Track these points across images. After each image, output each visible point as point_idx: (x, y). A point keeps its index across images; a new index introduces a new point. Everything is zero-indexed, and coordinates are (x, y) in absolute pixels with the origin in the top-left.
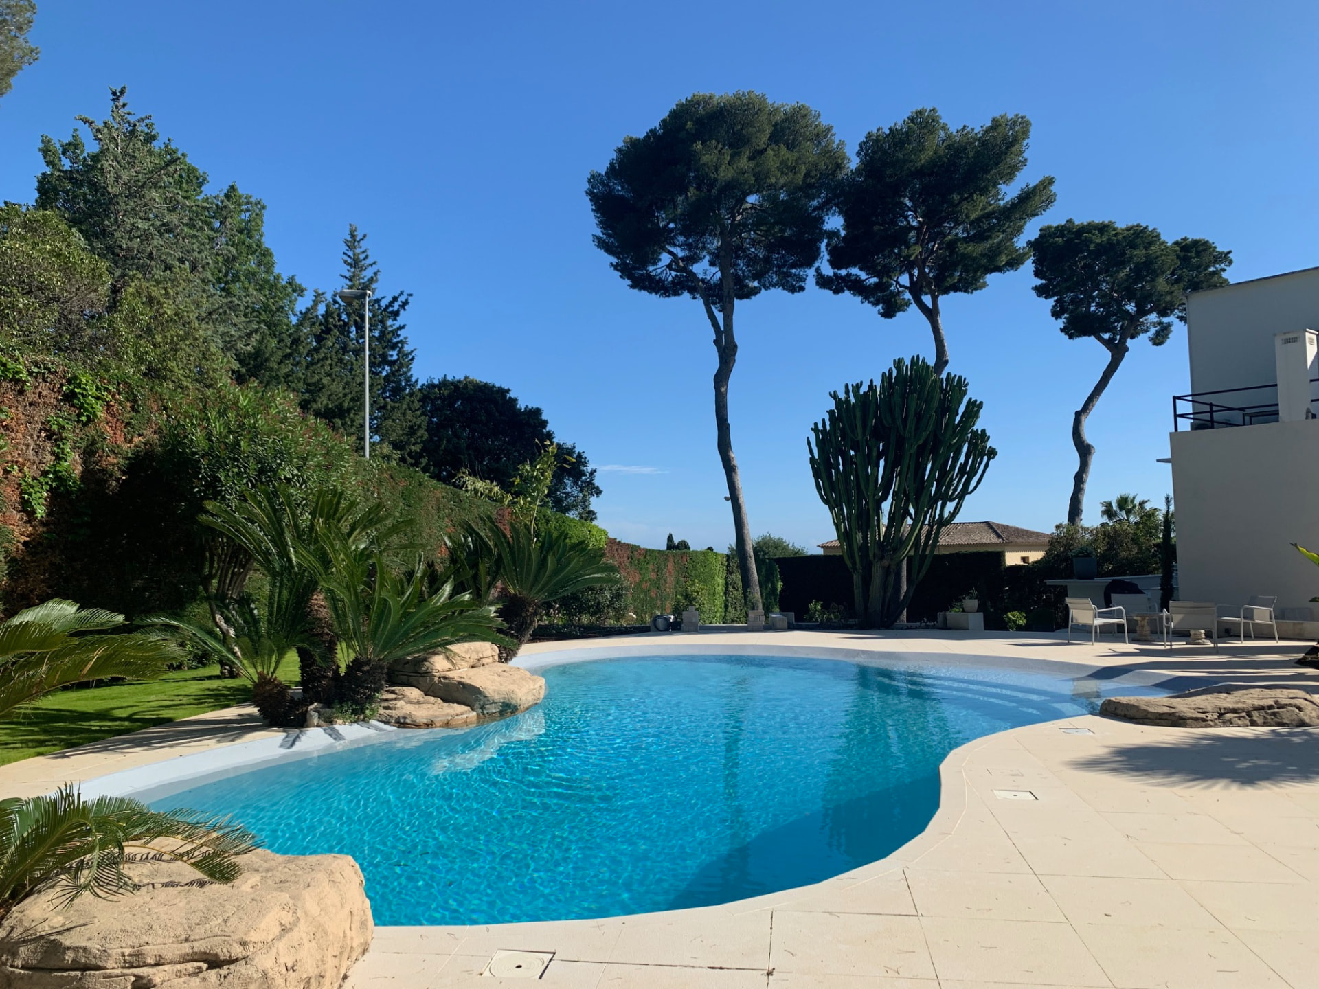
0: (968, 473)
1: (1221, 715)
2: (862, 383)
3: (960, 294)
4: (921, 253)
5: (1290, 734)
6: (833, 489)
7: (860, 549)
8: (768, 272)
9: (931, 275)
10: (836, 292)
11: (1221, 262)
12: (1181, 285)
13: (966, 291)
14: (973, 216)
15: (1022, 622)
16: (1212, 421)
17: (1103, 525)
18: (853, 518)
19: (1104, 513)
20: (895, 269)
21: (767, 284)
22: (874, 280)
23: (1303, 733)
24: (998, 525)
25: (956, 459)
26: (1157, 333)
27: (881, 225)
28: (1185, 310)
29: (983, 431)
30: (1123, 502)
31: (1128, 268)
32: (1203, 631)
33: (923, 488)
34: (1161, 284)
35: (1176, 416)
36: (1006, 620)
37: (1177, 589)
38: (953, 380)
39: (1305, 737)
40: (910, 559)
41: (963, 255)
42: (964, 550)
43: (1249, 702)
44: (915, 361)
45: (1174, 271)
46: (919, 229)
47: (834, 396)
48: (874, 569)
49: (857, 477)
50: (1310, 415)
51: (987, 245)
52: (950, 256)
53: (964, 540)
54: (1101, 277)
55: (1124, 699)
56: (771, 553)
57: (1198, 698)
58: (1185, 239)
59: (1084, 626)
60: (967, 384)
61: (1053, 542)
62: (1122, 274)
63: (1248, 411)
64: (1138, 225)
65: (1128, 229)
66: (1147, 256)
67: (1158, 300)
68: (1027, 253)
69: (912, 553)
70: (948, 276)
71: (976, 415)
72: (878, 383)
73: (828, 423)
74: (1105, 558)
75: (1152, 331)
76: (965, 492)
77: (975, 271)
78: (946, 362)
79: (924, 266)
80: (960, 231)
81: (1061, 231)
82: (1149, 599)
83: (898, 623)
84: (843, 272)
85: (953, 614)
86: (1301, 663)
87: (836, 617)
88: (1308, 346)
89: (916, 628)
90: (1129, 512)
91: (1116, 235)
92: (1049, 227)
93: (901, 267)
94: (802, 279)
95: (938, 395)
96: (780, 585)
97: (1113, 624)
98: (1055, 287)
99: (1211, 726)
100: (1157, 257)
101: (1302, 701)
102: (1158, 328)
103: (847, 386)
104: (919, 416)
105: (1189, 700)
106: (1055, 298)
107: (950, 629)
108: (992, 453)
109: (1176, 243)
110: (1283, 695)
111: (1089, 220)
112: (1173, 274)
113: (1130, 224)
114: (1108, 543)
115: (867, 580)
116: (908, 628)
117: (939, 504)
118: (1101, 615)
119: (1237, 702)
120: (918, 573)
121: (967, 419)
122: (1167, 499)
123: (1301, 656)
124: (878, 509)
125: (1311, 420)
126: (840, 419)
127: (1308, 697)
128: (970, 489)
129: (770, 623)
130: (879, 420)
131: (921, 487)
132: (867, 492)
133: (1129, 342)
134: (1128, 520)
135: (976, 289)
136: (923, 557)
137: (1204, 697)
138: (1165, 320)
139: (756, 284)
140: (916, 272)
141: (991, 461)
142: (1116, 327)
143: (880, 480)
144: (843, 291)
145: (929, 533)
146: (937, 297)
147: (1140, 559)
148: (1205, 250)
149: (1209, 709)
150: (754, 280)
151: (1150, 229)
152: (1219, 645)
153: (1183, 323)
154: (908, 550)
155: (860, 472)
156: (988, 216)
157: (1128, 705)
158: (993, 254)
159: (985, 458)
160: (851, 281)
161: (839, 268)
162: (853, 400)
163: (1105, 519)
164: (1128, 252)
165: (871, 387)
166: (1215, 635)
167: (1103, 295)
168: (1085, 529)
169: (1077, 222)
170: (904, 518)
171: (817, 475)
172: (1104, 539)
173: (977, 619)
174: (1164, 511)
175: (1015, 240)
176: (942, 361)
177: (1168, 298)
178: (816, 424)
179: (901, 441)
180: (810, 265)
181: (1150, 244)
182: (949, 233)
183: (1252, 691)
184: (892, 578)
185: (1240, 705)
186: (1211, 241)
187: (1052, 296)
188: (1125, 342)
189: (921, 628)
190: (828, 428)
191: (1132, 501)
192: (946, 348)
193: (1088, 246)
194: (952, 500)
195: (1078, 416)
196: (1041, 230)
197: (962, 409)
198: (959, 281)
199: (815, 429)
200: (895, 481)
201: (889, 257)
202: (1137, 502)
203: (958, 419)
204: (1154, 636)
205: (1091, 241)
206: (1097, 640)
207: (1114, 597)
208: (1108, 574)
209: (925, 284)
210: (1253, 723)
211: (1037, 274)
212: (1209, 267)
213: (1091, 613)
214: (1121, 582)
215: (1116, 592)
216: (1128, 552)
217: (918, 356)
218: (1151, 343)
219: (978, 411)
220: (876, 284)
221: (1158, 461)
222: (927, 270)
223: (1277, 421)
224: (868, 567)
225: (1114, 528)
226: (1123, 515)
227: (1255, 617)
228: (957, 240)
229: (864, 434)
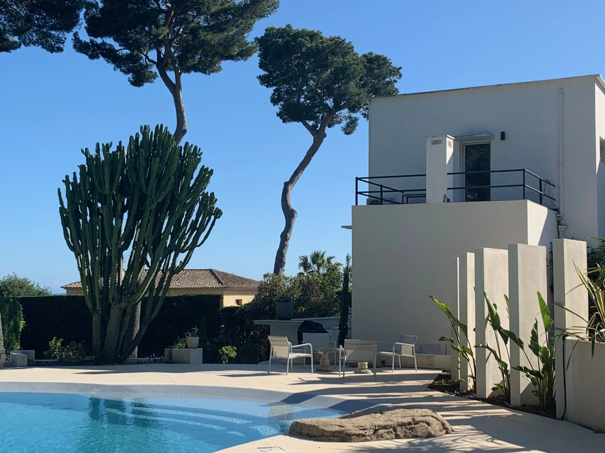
0: (198, 229)
1: (375, 431)
2: (111, 143)
3: (199, 74)
4: (168, 34)
5: (421, 444)
6: (79, 237)
7: (101, 292)
8: (29, 30)
9: (176, 55)
10: (92, 57)
11: (394, 75)
12: (366, 89)
13: (204, 72)
14: (213, 10)
15: (233, 354)
16: (381, 199)
17: (301, 274)
18: (96, 264)
19: (301, 265)
20: (145, 45)
21: (28, 41)
22: (126, 52)
23: (430, 443)
24: (219, 273)
25: (189, 216)
26: (348, 125)
27: (135, 4)
28: (368, 109)
29: (212, 194)
30: (316, 257)
31: (330, 71)
32: (366, 363)
33: (160, 240)
34: (352, 87)
35: (357, 193)
36: (221, 353)
37: (351, 328)
38: (190, 149)
39: (430, 446)
40: (144, 301)
41: (203, 41)
42: (190, 293)
43: (395, 420)
44: (159, 129)
45: (362, 77)
46: (167, 13)
47: (86, 153)
48: (112, 311)
49: (103, 228)
50: (446, 199)
51: (222, 36)
52: (193, 41)
53: (191, 285)
54: (310, 75)
55: (308, 421)
56: (16, 292)
57: (361, 418)
58: (371, 54)
59: (281, 359)
60: (202, 153)
61: (262, 288)
62: (325, 75)
63: (406, 193)
64: (339, 38)
65: (332, 40)
66: (344, 63)
67: (350, 99)
68: (254, 48)
69: (147, 295)
70: (190, 58)
71: (207, 180)
72: (126, 145)
73: (78, 177)
74: (300, 302)
75: (344, 123)
76: (194, 245)
77: (213, 56)
78: (185, 131)
79: (171, 45)
80: (201, 21)
81: (282, 33)
82: (330, 337)
83: (130, 358)
84: (99, 40)
85: (177, 350)
86: (431, 387)
87: (74, 354)
88: (448, 148)
89: (146, 363)
90: (319, 266)
91: (322, 43)
92: (272, 29)
93: (150, 44)
94: (60, 41)
95: (177, 161)
96: (22, 324)
97: (303, 357)
98: (274, 78)
99: (368, 440)
100: (351, 65)
101: (430, 418)
102: (348, 121)
103: (98, 145)
104: (160, 177)
105: (354, 420)
106: (274, 88)
107: (174, 363)
108: (218, 213)
109: (365, 56)
110: (418, 414)
111: (303, 28)
112: (361, 80)
113: (333, 36)
114: (303, 290)
115: (104, 322)
116: (139, 363)
117: (173, 254)
118: (295, 351)
119: (387, 421)
120: (151, 314)
121: (199, 183)
122: (347, 257)
123: (430, 382)
124: (120, 256)
125: (446, 203)
126: (89, 174)
127: (434, 415)
128: (199, 242)
129: (10, 359)
130: (125, 178)
131: (158, 239)
132: (111, 241)
133: (327, 130)
134: (318, 272)
135: (213, 72)
136: (157, 298)
137: (364, 417)
138: (354, 115)
139: (16, 39)
140: (163, 50)
141: (217, 220)
142: (318, 117)
143: (123, 231)
144: (98, 58)
145: (162, 280)
146: (180, 74)
147: (325, 303)
148: (384, 64)
149: (368, 427)
150: (15, 35)
151: (347, 42)
152: (377, 374)
153: (366, 119)
154: (144, 293)
155: (105, 223)
156: (225, 11)
157: (310, 425)
158: (228, 44)
159: (213, 217)
160: (105, 49)
161: (96, 37)
162: (102, 158)
163: (302, 270)
164: (330, 58)
165: (120, 148)
166: (375, 366)
167: (310, 91)
168: (286, 278)
169: (294, 28)
170: (141, 265)
171: (65, 223)
172: (299, 287)
173: (197, 354)
174: (345, 266)
175: (246, 35)
176: (181, 131)
177: (357, 98)
178: (67, 177)
179: (143, 197)
180: (69, 30)
181: (346, 53)
182: (193, 21)
183: (398, 411)
184: (128, 318)
185: (389, 423)
186: (388, 58)
187: (272, 86)
188: (324, 130)
189: (150, 362)
190: (78, 181)
191: (322, 256)
192: (186, 120)
193: (301, 49)
194: (183, 252)
195: (286, 185)
196: (266, 30)
197: (196, 174)
198: (199, 63)
199: (66, 181)
200: (136, 233)
201: (140, 33)
202: (325, 258)
203: (192, 182)
204: (332, 367)
205: (304, 45)
206: (290, 371)
207: (304, 335)
208: (300, 316)
209: (170, 61)
210: (397, 437)
211: (262, 66)
212: (386, 77)
213: (287, 348)
214: (311, 322)
215: (306, 332)
216: (317, 298)
217: (162, 125)
218: (343, 132)
219: (209, 177)
220: (127, 55)
221: (342, 227)
222: (172, 50)
223: (425, 202)
224: (107, 308)
225: (307, 277)
226: (315, 267)
227: (402, 352)
228: (199, 27)
229: (111, 189)
